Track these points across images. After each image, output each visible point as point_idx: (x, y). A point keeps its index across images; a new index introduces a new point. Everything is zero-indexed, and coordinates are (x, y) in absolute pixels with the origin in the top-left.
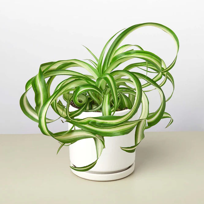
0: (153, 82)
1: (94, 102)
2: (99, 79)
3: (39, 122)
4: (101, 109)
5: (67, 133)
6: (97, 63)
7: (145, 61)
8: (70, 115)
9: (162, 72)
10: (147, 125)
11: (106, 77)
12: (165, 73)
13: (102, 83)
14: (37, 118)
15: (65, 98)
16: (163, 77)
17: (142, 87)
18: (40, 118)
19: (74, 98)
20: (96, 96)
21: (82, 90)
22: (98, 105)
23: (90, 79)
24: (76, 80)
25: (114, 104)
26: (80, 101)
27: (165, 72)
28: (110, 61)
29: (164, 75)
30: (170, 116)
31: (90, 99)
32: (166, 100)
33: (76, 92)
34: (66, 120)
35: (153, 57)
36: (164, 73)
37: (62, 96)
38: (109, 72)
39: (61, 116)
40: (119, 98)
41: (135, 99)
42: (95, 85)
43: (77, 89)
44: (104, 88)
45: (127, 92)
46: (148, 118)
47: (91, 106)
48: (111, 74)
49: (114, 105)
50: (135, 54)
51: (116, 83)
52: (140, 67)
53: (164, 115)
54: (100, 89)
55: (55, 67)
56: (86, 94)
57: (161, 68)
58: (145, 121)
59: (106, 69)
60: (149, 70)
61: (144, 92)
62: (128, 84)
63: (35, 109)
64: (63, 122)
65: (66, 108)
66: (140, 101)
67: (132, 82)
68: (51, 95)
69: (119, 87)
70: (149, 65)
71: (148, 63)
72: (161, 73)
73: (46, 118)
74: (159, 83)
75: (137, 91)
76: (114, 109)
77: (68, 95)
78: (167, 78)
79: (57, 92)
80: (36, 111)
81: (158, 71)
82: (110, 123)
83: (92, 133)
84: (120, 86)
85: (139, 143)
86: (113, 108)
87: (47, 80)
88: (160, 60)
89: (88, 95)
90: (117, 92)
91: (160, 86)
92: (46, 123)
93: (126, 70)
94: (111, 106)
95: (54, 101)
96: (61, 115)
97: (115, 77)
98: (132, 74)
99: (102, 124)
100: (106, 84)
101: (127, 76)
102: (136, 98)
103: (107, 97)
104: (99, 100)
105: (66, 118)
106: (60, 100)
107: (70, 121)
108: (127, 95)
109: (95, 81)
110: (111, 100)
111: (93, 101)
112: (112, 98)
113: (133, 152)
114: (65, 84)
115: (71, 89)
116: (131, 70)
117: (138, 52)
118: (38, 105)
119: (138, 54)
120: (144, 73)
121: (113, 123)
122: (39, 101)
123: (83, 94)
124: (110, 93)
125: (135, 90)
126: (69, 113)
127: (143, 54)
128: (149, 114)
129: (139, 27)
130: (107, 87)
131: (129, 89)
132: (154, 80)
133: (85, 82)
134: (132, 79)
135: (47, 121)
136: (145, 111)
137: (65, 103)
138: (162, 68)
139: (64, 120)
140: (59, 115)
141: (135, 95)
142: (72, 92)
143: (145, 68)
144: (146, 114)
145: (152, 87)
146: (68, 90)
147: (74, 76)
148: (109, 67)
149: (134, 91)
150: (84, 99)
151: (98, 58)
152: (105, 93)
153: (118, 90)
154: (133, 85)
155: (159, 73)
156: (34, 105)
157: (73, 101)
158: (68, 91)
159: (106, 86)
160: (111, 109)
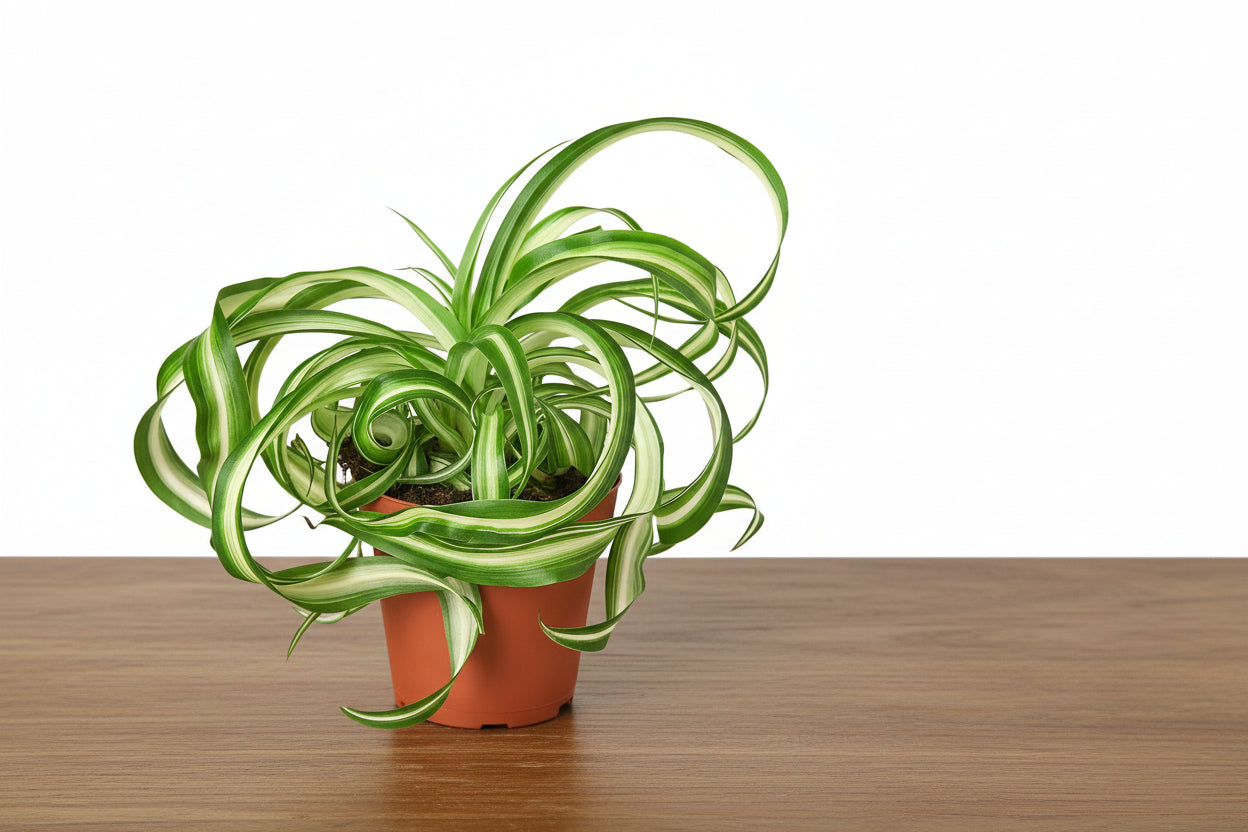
0: (681, 361)
1: (438, 445)
2: (458, 351)
3: (215, 524)
4: (468, 470)
5: (329, 572)
6: (451, 283)
7: (646, 275)
8: (340, 498)
9: (717, 323)
10: (656, 539)
11: (487, 341)
12: (731, 325)
13: (473, 366)
14: (204, 507)
15: (319, 428)
16: (724, 342)
17: (636, 380)
18: (217, 507)
19: (358, 429)
20: (445, 417)
21: (390, 392)
22: (453, 457)
23: (422, 347)
24: (363, 353)
25: (519, 450)
26: (384, 441)
27: (728, 319)
28: (506, 275)
29: (727, 333)
30: (751, 503)
31: (420, 430)
32: (735, 434)
33: (363, 402)
34: (322, 517)
35: (682, 257)
36: (726, 324)
37: (307, 418)
38: (501, 319)
39: (303, 502)
40: (540, 428)
41: (605, 432)
42: (440, 371)
43: (372, 387)
44: (478, 385)
45: (573, 401)
46: (661, 509)
47: (429, 461)
48: (511, 329)
49: (519, 457)
50: (607, 246)
51: (532, 364)
52: (625, 299)
53: (727, 498)
54: (466, 392)
55: (278, 299)
56: (406, 410)
57: (712, 306)
58: (650, 521)
59: (486, 306)
60: (665, 310)
61: (644, 401)
62: (580, 369)
63: (197, 474)
64: (312, 527)
65: (323, 466)
66: (627, 440)
67: (595, 359)
68: (263, 412)
69: (540, 381)
70: (665, 292)
71: (661, 284)
72: (712, 325)
73: (240, 510)
74: (704, 364)
75: (612, 398)
76: (519, 472)
77: (332, 414)
78: (739, 343)
79: (287, 403)
80: (200, 479)
81: (701, 318)
82: (501, 530)
83: (430, 570)
84: (547, 379)
85: (621, 614)
86: (516, 468)
87: (244, 352)
88: (709, 272)
89: (414, 414)
90: (535, 401)
91: (709, 377)
92: (241, 529)
93: (570, 312)
94: (511, 461)
95: (274, 438)
96: (303, 494)
97: (527, 340)
98: (597, 327)
99: (470, 533)
100: (489, 368)
101: (574, 339)
102: (611, 427)
103: (492, 422)
104: (459, 432)
105: (325, 508)
106: (297, 435)
107: (341, 519)
108: (575, 415)
109: (444, 356)
110: (510, 433)
111: (435, 438)
112: (513, 429)
113: (600, 649)
114: (318, 370)
115: (346, 391)
116: (589, 314)
117: (617, 237)
118: (209, 456)
119: (617, 245)
120: (645, 324)
121: (516, 530)
122: (214, 441)
123: (395, 412)
124: (504, 407)
125: (608, 393)
126: (338, 490)
127: (641, 245)
128: (662, 493)
129: (621, 135)
130: (491, 382)
131: (582, 392)
132: (685, 353)
133: (401, 361)
134: (594, 350)
135: (246, 521)
136: (649, 480)
137: (319, 449)
138: (718, 304)
139: (317, 517)
140: (297, 496)
141: (605, 413)
142: (348, 403)
143: (647, 303)
144: (651, 492)
145: (676, 381)
146: (329, 395)
147: (357, 338)
148: (501, 299)
149: (604, 397)
150: (397, 433)
151: (457, 263)
152: (482, 409)
153: (538, 395)
154: (599, 375)
155: (706, 324)
156: (191, 456)
157: (351, 438)
158: (332, 400)
159: (489, 377)
160: (510, 472)
